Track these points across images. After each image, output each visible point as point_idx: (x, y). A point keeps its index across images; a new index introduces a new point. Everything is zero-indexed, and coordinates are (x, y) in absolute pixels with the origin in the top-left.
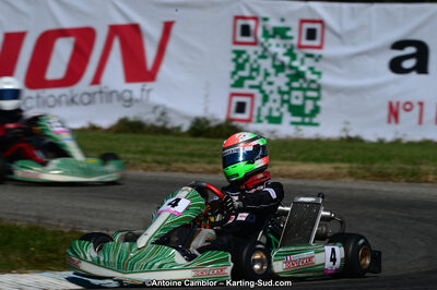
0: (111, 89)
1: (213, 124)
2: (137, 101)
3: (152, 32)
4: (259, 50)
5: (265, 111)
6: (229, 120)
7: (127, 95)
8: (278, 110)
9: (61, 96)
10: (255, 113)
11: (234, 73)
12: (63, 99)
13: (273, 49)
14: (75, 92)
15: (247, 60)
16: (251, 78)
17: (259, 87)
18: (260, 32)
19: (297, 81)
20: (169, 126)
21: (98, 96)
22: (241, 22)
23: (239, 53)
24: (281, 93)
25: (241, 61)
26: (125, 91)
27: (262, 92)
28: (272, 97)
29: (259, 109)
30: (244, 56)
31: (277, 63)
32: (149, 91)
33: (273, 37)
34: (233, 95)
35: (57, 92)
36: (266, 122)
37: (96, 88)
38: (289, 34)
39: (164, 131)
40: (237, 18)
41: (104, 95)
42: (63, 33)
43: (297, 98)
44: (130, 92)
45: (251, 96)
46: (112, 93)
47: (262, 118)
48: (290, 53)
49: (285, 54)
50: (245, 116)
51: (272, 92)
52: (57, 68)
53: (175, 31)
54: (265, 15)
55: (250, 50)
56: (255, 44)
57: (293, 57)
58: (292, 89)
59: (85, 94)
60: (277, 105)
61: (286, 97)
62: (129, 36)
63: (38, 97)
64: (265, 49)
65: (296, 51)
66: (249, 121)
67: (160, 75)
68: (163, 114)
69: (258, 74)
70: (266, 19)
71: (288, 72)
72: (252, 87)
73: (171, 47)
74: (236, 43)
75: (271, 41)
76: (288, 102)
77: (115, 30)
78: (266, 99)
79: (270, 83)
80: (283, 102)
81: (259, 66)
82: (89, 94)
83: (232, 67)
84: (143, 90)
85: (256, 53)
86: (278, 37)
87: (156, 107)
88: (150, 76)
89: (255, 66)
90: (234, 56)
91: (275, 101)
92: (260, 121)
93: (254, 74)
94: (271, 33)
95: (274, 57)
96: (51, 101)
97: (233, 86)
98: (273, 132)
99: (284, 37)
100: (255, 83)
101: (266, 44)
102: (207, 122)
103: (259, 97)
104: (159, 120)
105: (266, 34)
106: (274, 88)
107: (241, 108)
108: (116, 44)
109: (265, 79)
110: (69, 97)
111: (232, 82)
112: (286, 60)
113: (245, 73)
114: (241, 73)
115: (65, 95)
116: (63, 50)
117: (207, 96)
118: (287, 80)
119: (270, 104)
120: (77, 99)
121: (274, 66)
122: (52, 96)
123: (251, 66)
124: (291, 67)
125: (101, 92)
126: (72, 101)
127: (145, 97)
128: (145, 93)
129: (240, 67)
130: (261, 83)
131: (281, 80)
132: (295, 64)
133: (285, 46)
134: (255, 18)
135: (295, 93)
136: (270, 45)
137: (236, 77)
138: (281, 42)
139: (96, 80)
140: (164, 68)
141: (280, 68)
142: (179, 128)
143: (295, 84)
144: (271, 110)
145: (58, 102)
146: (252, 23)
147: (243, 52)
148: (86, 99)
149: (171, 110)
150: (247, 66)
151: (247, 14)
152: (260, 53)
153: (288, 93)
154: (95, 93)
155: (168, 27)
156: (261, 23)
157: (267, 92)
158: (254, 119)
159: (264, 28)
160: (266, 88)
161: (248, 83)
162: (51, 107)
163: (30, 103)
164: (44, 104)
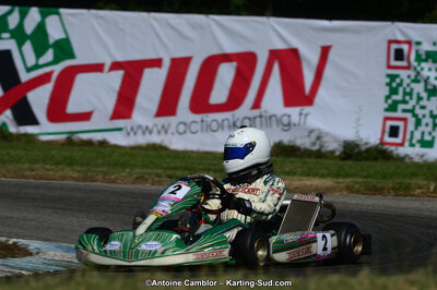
0: (271, 112)
1: (364, 148)
2: (295, 125)
3: (310, 57)
4: (412, 74)
5: (417, 136)
6: (382, 143)
7: (285, 120)
8: (430, 134)
9: (223, 121)
10: (408, 137)
11: (388, 97)
12: (226, 123)
13: (425, 73)
14: (236, 117)
15: (400, 84)
16: (406, 102)
17: (412, 111)
18: (413, 56)
20: (323, 150)
21: (258, 120)
22: (394, 46)
23: (393, 78)
24: (433, 116)
25: (394, 85)
26: (285, 115)
27: (415, 116)
28: (424, 121)
29: (412, 133)
30: (398, 80)
31: (429, 87)
32: (306, 115)
33: (426, 60)
35: (220, 116)
36: (418, 145)
37: (256, 112)
39: (319, 154)
40: (390, 42)
41: (263, 119)
42: (226, 58)
44: (289, 116)
45: (405, 120)
46: (270, 117)
47: (414, 141)
50: (398, 140)
51: (424, 116)
53: (332, 55)
54: (419, 40)
55: (403, 74)
56: (408, 68)
59: (246, 118)
60: (430, 128)
62: (288, 60)
63: (202, 121)
64: (418, 73)
66: (402, 145)
67: (317, 100)
68: (318, 138)
69: (411, 99)
70: (418, 43)
72: (405, 111)
73: (328, 72)
74: (389, 67)
75: (423, 65)
77: (275, 55)
78: (418, 123)
79: (423, 107)
80: (435, 125)
81: (412, 89)
82: (249, 119)
83: (386, 91)
84: (301, 114)
85: (409, 76)
86: (430, 60)
87: (311, 132)
88: (308, 100)
89: (408, 90)
90: (388, 80)
91: (427, 125)
92: (412, 145)
93: (407, 98)
94: (424, 57)
95: (426, 81)
96: (214, 126)
97: (386, 110)
98: (422, 156)
99: (436, 61)
100: (409, 107)
101: (419, 68)
102: (357, 146)
103: (412, 121)
104: (314, 144)
105: (419, 58)
106: (426, 112)
108: (276, 68)
109: (418, 103)
110: (231, 122)
111: (386, 106)
113: (399, 97)
114: (395, 97)
115: (227, 119)
116: (226, 74)
117: (358, 120)
119: (421, 128)
120: (238, 123)
121: (426, 90)
122: (215, 120)
123: (405, 89)
125: (261, 117)
126: (234, 125)
127: (302, 122)
128: (303, 117)
129: (394, 91)
130: (414, 107)
131: (433, 105)
133: (436, 70)
134: (409, 43)
136: (422, 69)
137: (390, 101)
138: (433, 66)
139: (257, 105)
140: (322, 92)
141: (432, 92)
142: (332, 152)
144: (423, 133)
145: (221, 126)
146: (405, 47)
147: (397, 76)
148: (247, 123)
149: (327, 134)
150: (401, 90)
151: (401, 38)
152: (413, 77)
154: (255, 118)
155: (325, 51)
156: (414, 48)
157: (420, 116)
158: (407, 144)
159: (417, 51)
160: (419, 111)
161: (401, 107)
162: (214, 131)
163: (194, 127)
164: (208, 128)
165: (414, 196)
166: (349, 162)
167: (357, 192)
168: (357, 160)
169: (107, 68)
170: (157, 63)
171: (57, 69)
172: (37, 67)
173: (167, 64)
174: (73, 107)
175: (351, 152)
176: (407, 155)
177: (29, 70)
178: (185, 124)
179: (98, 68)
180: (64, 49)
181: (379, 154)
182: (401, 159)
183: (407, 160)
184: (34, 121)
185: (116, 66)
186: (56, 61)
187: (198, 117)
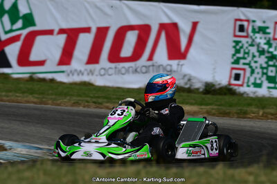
0: (160, 63)
1: (218, 87)
2: (174, 71)
3: (185, 28)
4: (250, 40)
5: (252, 80)
6: (230, 84)
7: (169, 68)
8: (260, 79)
9: (129, 68)
10: (246, 80)
11: (234, 55)
12: (131, 69)
13: (258, 40)
14: (137, 66)
15: (242, 47)
16: (244, 58)
17: (249, 64)
18: (250, 29)
19: (272, 61)
20: (192, 88)
21: (151, 68)
22: (239, 23)
23: (237, 43)
24: (262, 68)
25: (238, 47)
26: (168, 65)
27: (251, 67)
28: (256, 71)
29: (249, 78)
30: (240, 45)
31: (260, 49)
32: (182, 65)
33: (258, 32)
34: (233, 69)
35: (127, 65)
36: (252, 86)
37: (150, 63)
38: (268, 31)
39: (189, 91)
40: (236, 20)
41: (155, 67)
42: (131, 28)
43: (272, 71)
44: (171, 66)
45: (244, 70)
46: (159, 66)
47: (250, 83)
48: (269, 43)
49: (265, 44)
50: (239, 82)
51: (256, 68)
52: (127, 50)
53: (199, 28)
54: (254, 19)
55: (244, 40)
56: (247, 37)
57: (270, 46)
58: (269, 66)
59: (143, 66)
60: (260, 76)
61: (265, 71)
62: (171, 30)
63: (116, 68)
64: (253, 40)
65: (272, 42)
66: (242, 85)
67: (189, 55)
68: (189, 80)
69: (248, 56)
70: (254, 21)
71: (267, 55)
72: (244, 64)
73: (196, 38)
74: (235, 36)
75: (257, 35)
76: (266, 74)
77: (163, 27)
78: (253, 72)
79: (256, 62)
80: (263, 74)
81: (249, 51)
82: (146, 67)
83: (233, 51)
84: (178, 65)
85: (247, 42)
86: (261, 32)
87: (185, 76)
88: (183, 56)
89: (247, 51)
90: (234, 44)
91: (258, 73)
92: (248, 86)
93: (246, 56)
94: (257, 30)
95: (258, 45)
96: (123, 71)
97: (233, 63)
98: (254, 93)
99: (265, 33)
100: (247, 61)
101: (254, 37)
102: (214, 85)
103: (248, 70)
104: (186, 84)
105: (254, 31)
106: (258, 65)
107: (237, 77)
108: (163, 35)
109: (253, 59)
110: (134, 68)
111: (232, 60)
112: (266, 47)
113: (240, 55)
114: (238, 55)
115: (131, 67)
116: (131, 38)
117: (214, 69)
118: (266, 60)
119: (255, 75)
120: (138, 70)
121: (258, 51)
122: (124, 67)
123: (244, 51)
124: (269, 52)
125: (153, 66)
126: (136, 71)
127: (179, 69)
128: (180, 66)
129: (238, 51)
130: (250, 61)
131: (262, 60)
132: (271, 50)
133: (265, 38)
134: (248, 21)
135: (270, 69)
136: (256, 38)
137: (235, 58)
138: (263, 36)
139: (150, 58)
140: (192, 51)
141: (262, 52)
142: (198, 89)
143: (271, 63)
144: (255, 79)
145: (127, 71)
146: (245, 24)
147: (240, 42)
148: (144, 69)
149: (195, 78)
150: (242, 51)
151: (243, 18)
152: (250, 43)
153: (267, 68)
154: (149, 66)
155: (195, 25)
156: (251, 24)
157: (254, 68)
158: (245, 85)
159: (253, 26)
160: (253, 65)
161: (242, 61)
162: (123, 74)
163: (111, 72)
164: (119, 72)
165: (249, 118)
166: (208, 96)
167: (214, 115)
168: (213, 94)
169: (56, 32)
170: (87, 30)
171: (25, 32)
172: (11, 31)
173: (94, 30)
174: (34, 57)
175: (210, 89)
176: (245, 93)
177: (6, 33)
178: (104, 69)
179: (50, 32)
180: (29, 20)
181: (228, 91)
182: (241, 95)
183: (245, 95)
184: (8, 65)
185: (62, 31)
186: (24, 27)
187: (113, 65)
